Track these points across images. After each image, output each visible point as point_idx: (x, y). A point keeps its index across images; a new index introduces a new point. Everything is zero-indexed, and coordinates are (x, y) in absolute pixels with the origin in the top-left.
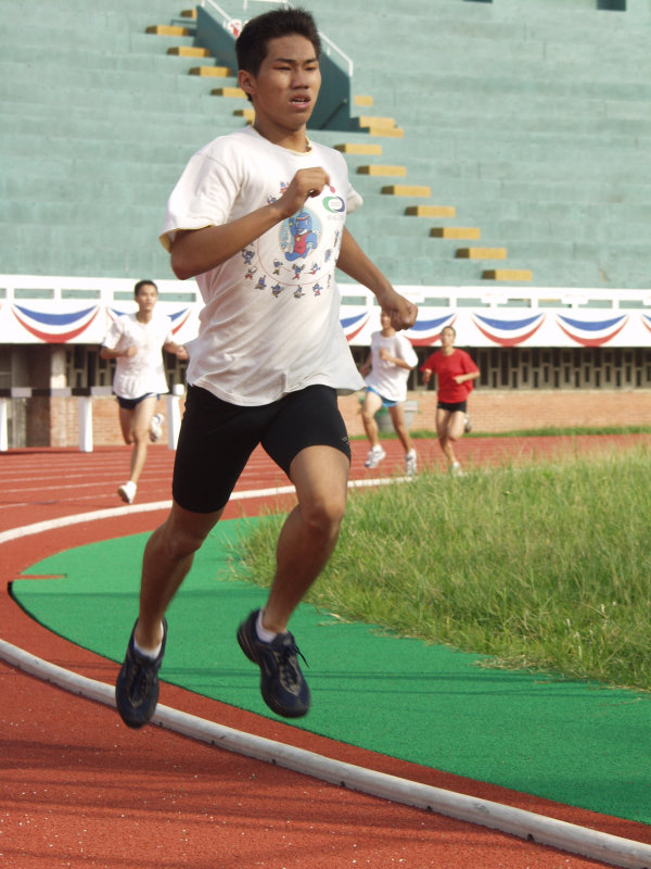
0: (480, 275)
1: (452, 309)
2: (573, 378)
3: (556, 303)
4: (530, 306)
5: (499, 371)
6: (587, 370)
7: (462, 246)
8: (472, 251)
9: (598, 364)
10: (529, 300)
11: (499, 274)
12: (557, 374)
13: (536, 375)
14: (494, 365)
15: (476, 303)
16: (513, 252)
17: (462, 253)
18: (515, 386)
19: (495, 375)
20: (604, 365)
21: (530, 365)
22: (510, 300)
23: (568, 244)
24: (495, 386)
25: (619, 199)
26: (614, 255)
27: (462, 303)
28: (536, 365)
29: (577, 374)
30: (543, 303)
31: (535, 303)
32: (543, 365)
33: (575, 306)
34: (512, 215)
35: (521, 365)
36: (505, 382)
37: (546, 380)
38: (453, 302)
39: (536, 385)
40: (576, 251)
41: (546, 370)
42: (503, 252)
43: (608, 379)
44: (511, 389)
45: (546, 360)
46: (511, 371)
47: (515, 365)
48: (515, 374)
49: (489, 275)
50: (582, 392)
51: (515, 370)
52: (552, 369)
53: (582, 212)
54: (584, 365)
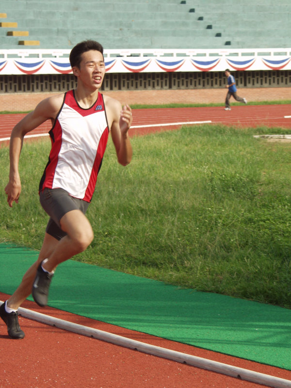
0: (18, 43)
1: (6, 59)
2: (57, 87)
3: (50, 56)
4: (38, 57)
6: (64, 83)
7: (9, 30)
8: (14, 33)
9: (68, 81)
10: (38, 55)
11: (26, 43)
12: (51, 85)
13: (42, 86)
14: (24, 82)
15: (15, 56)
16: (32, 33)
17: (10, 34)
18: (33, 91)
19: (24, 86)
20: (71, 81)
21: (39, 82)
23: (55, 29)
24: (24, 91)
25: (77, 9)
26: (74, 33)
27: (10, 56)
28: (42, 81)
29: (59, 85)
30: (44, 56)
31: (40, 56)
32: (45, 81)
33: (58, 57)
34: (31, 17)
35: (35, 82)
36: (29, 89)
37: (46, 88)
38: (6, 56)
39: (42, 90)
40: (58, 32)
41: (46, 83)
42: (27, 32)
44: (31, 92)
46: (31, 84)
47: (33, 82)
48: (33, 86)
49: (21, 43)
51: (33, 84)
52: (48, 83)
53: (61, 15)
54: (62, 81)
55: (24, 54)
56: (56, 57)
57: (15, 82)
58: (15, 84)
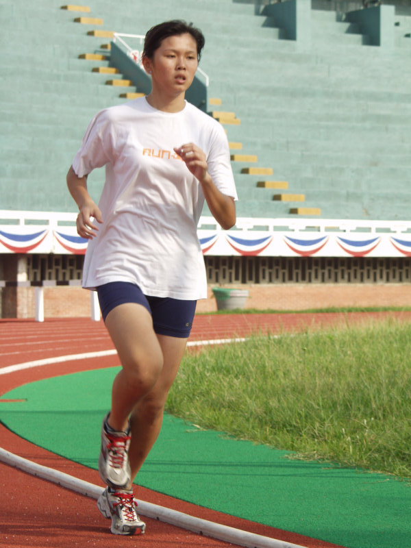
0: (288, 211)
1: (271, 232)
2: (346, 276)
3: (336, 229)
4: (319, 231)
5: (300, 272)
6: (355, 271)
7: (277, 193)
8: (283, 197)
9: (362, 268)
10: (319, 227)
11: (300, 211)
12: (336, 274)
13: (323, 274)
14: (297, 268)
15: (285, 229)
16: (309, 197)
17: (277, 198)
18: (310, 281)
19: (297, 274)
20: (366, 268)
21: (319, 268)
22: (307, 227)
23: (344, 192)
24: (297, 281)
25: (375, 164)
26: (372, 199)
27: (277, 228)
28: (323, 268)
29: (349, 274)
30: (327, 229)
31: (322, 229)
32: (327, 268)
33: (348, 231)
34: (308, 174)
35: (314, 268)
36: (303, 279)
37: (330, 277)
38: (271, 228)
39: (323, 281)
40: (348, 196)
41: (330, 271)
42: (303, 197)
43: (369, 277)
44: (307, 283)
45: (330, 264)
46: (307, 272)
47: (310, 268)
48: (310, 274)
49: (294, 211)
50: (352, 285)
51: (310, 271)
52: (333, 271)
53: (353, 172)
54: (353, 268)
55: (298, 226)
56: (345, 231)
57: (284, 268)
58: (284, 271)
